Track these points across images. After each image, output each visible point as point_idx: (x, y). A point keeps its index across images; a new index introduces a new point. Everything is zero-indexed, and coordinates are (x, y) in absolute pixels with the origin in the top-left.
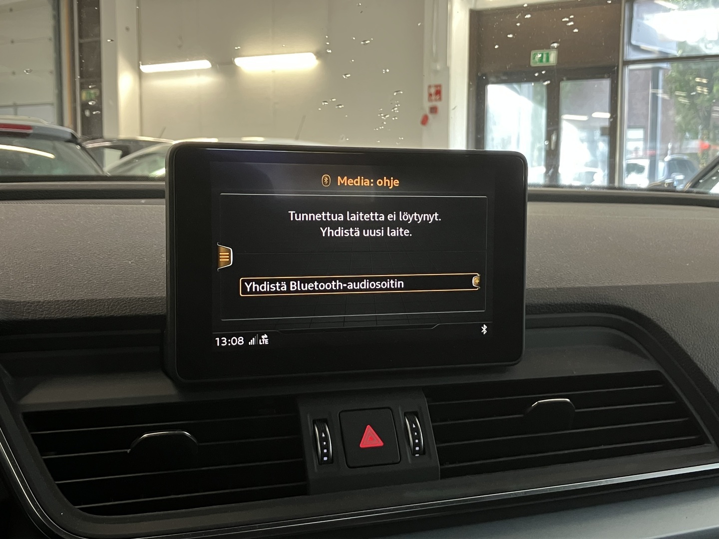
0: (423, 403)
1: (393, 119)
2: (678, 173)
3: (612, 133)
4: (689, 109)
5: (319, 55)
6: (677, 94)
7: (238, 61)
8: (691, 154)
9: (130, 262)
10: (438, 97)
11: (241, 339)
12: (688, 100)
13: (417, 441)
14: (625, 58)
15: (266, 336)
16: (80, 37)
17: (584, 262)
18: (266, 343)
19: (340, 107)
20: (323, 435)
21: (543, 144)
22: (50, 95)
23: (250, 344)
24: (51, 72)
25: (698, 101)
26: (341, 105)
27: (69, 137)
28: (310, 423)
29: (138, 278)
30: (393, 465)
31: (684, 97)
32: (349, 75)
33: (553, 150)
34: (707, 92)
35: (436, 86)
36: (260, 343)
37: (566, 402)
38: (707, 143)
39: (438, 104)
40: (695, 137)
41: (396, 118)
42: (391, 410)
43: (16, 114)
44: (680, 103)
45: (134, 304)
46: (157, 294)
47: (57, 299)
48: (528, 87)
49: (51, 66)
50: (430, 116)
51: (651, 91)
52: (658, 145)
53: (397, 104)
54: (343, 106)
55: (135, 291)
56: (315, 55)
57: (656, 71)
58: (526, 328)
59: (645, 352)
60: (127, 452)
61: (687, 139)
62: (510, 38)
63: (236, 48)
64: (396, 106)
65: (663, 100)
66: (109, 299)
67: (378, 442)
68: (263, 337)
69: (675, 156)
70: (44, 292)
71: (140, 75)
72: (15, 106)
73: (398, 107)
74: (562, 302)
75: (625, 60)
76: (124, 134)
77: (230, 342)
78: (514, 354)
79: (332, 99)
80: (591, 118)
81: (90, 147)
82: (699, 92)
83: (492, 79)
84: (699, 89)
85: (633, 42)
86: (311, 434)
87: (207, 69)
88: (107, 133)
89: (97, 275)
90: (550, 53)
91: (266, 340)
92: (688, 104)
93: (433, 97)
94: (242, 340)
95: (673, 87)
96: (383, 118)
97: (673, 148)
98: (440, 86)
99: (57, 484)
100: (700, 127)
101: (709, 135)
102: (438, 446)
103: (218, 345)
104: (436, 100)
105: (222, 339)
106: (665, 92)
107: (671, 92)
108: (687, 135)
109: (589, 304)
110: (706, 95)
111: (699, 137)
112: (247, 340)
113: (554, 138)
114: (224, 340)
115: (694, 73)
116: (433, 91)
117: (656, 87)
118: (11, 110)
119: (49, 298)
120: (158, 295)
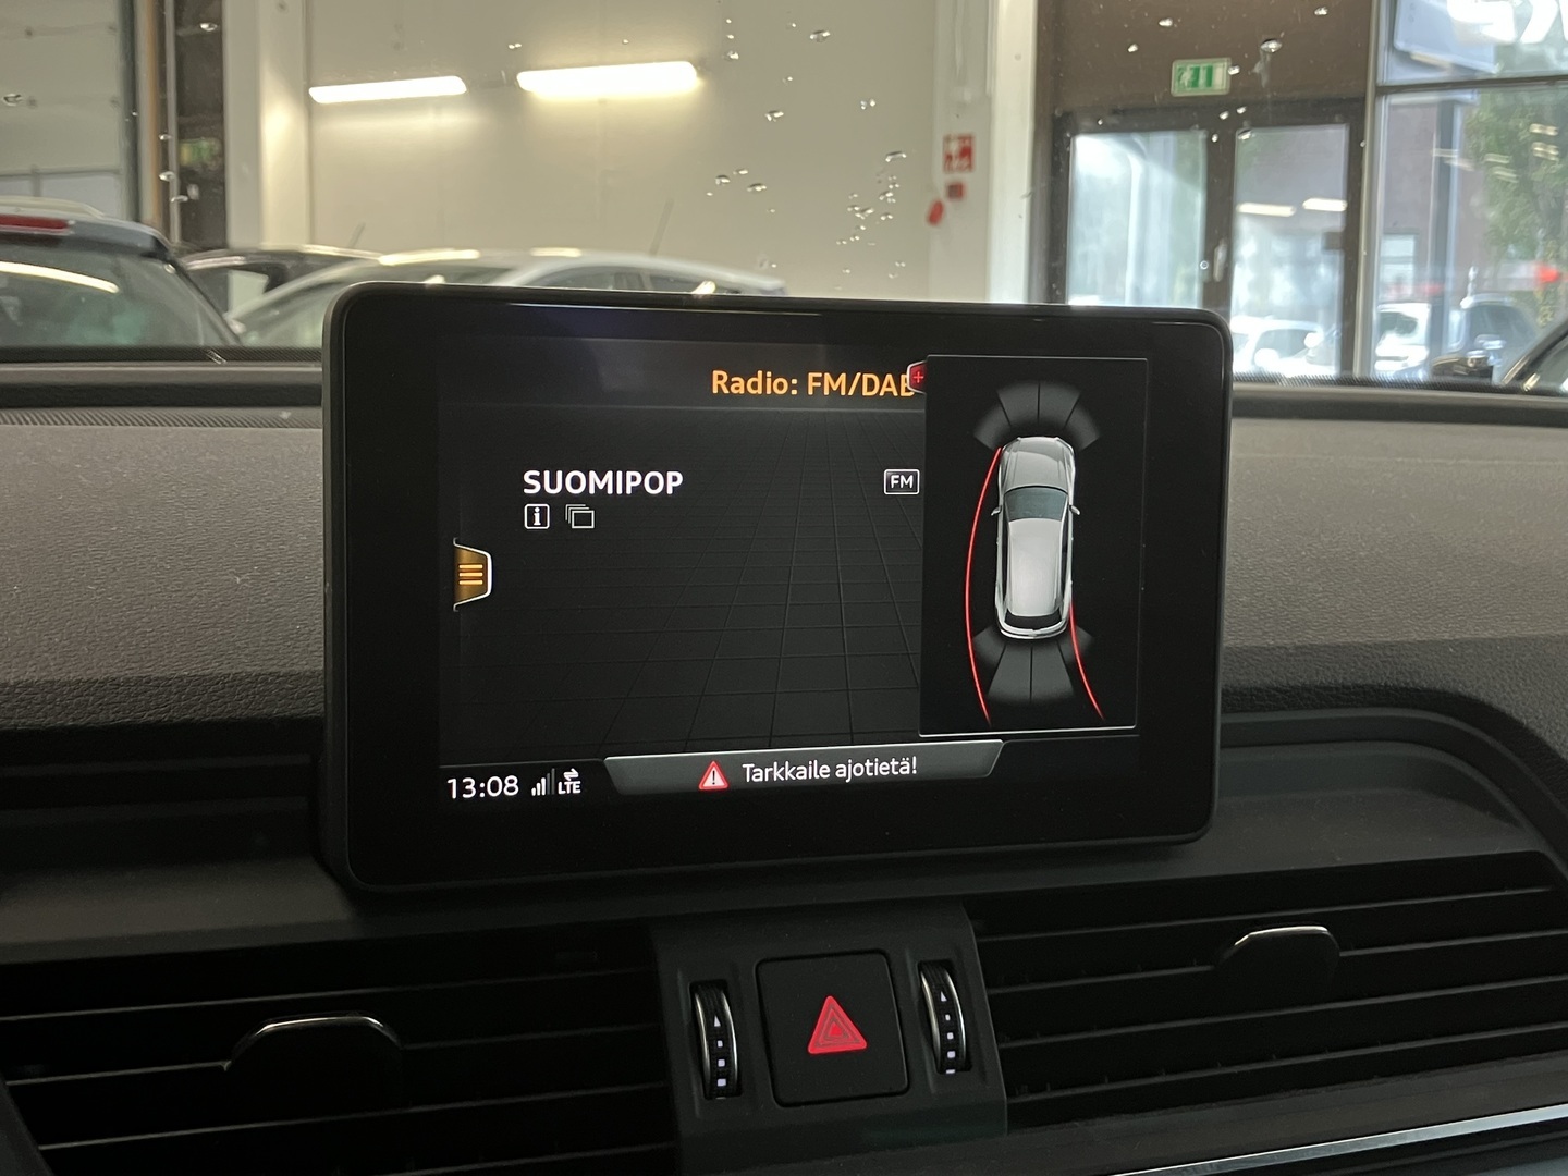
0: (965, 938)
1: (883, 218)
2: (1492, 336)
3: (1349, 244)
4: (1517, 193)
5: (702, 66)
6: (1491, 160)
7: (526, 80)
8: (1518, 294)
9: (238, 580)
10: (965, 162)
11: (511, 781)
12: (1515, 173)
13: (950, 1036)
14: (1379, 80)
15: (574, 773)
16: (178, 23)
17: (1358, 580)
18: (575, 791)
19: (758, 189)
20: (717, 1023)
21: (1196, 270)
22: (113, 153)
23: (534, 794)
24: (113, 102)
25: (1537, 175)
26: (759, 185)
27: (148, 245)
28: (684, 993)
29: (255, 622)
30: (890, 1099)
31: (1507, 166)
32: (781, 114)
33: (1218, 283)
34: (1557, 156)
35: (962, 138)
36: (561, 792)
37: (1319, 935)
38: (1553, 268)
39: (965, 178)
40: (1529, 255)
41: (890, 217)
42: (887, 958)
43: (37, 193)
44: (1497, 179)
45: (244, 690)
46: (302, 666)
47: (49, 678)
48: (1165, 141)
49: (113, 87)
50: (949, 205)
51: (1435, 153)
52: (1451, 273)
53: (894, 184)
54: (764, 187)
55: (246, 655)
56: (695, 66)
57: (1447, 111)
58: (1222, 747)
59: (1507, 804)
60: (222, 1068)
61: (1510, 259)
62: (1164, 27)
63: (511, 47)
64: (891, 187)
65: (1462, 172)
66: (181, 678)
67: (853, 1040)
68: (567, 775)
69: (1486, 298)
70: (17, 660)
71: (310, 109)
72: (36, 176)
73: (893, 190)
74: (1308, 682)
75: (1380, 84)
76: (274, 239)
77: (485, 790)
78: (1193, 815)
79: (738, 171)
80: (1301, 212)
81: (197, 267)
82: (1539, 155)
83: (1087, 123)
84: (1538, 148)
85: (1400, 44)
86: (685, 1017)
87: (457, 96)
88: (236, 237)
89: (155, 613)
90: (1214, 65)
91: (575, 783)
92: (1515, 182)
93: (955, 163)
94: (514, 785)
95: (1483, 143)
96: (858, 215)
97: (1478, 279)
98: (970, 138)
99: (44, 1153)
100: (1540, 233)
101: (1558, 250)
102: (1003, 1046)
103: (454, 796)
104: (961, 169)
105: (465, 780)
106: (1464, 155)
107: (1476, 155)
108: (1512, 250)
109: (1372, 687)
110: (1554, 162)
111: (1538, 255)
112: (527, 784)
113: (1220, 254)
114: (469, 783)
115: (1530, 114)
116: (954, 148)
117: (1446, 143)
118: (26, 184)
119: (31, 674)
120: (306, 667)
